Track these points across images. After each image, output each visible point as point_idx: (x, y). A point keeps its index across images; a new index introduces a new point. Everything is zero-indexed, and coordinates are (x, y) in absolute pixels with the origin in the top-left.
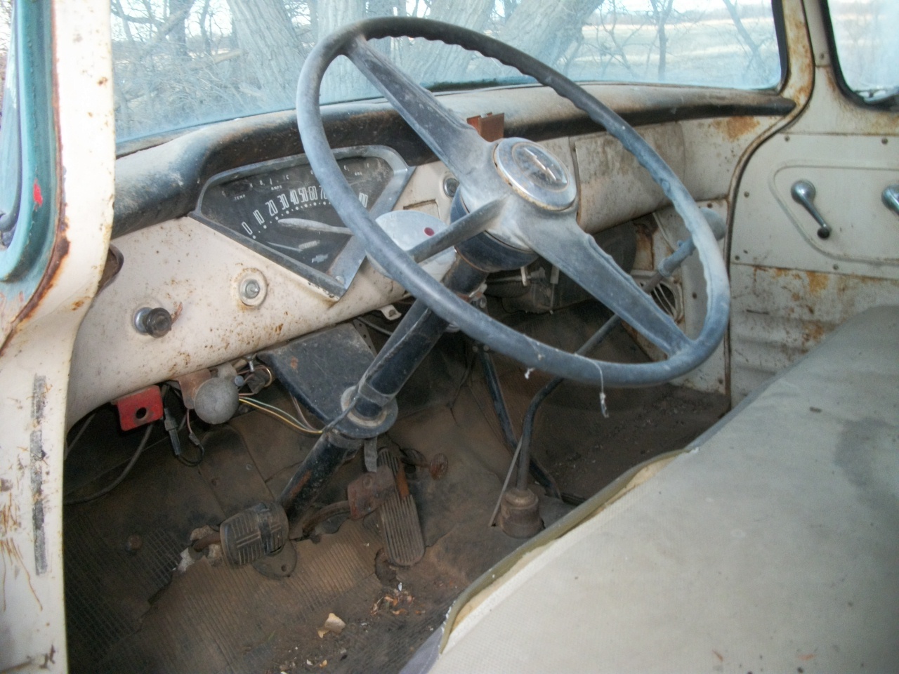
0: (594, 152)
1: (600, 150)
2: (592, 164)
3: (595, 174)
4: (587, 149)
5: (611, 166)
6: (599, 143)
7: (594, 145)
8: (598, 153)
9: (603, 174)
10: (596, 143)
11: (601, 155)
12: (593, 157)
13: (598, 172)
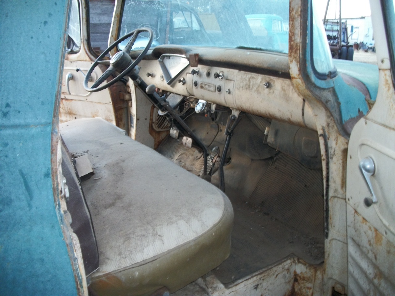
0: (244, 79)
1: (247, 79)
2: (242, 83)
3: (243, 87)
4: (241, 76)
5: (251, 87)
6: (248, 76)
7: (245, 76)
8: (246, 80)
9: (247, 89)
10: (246, 76)
11: (247, 81)
12: (243, 80)
13: (244, 87)
